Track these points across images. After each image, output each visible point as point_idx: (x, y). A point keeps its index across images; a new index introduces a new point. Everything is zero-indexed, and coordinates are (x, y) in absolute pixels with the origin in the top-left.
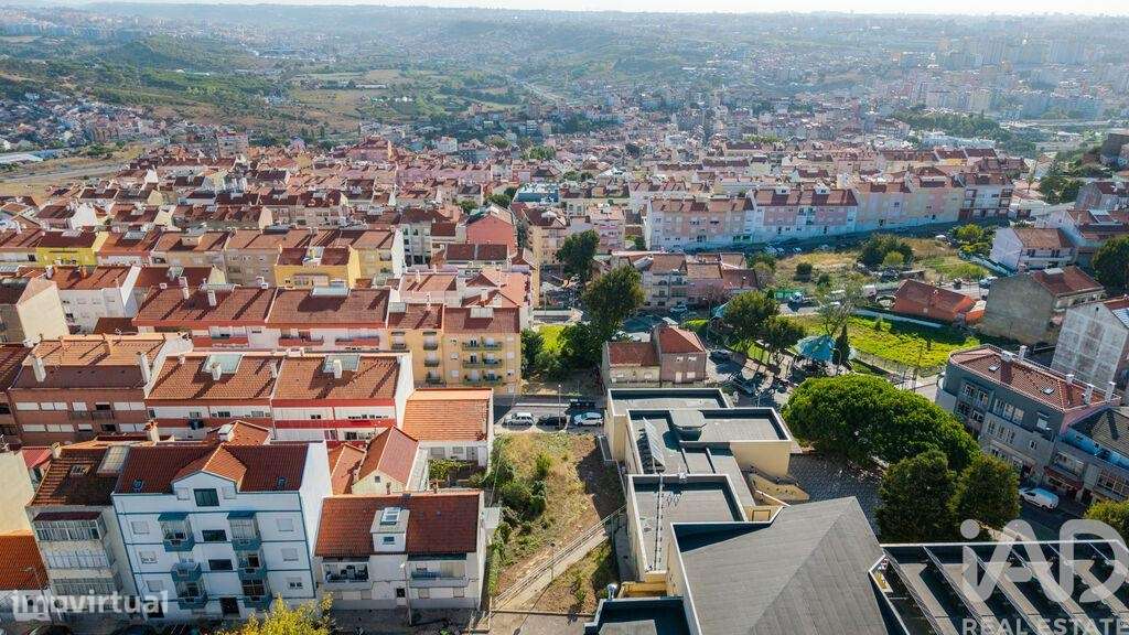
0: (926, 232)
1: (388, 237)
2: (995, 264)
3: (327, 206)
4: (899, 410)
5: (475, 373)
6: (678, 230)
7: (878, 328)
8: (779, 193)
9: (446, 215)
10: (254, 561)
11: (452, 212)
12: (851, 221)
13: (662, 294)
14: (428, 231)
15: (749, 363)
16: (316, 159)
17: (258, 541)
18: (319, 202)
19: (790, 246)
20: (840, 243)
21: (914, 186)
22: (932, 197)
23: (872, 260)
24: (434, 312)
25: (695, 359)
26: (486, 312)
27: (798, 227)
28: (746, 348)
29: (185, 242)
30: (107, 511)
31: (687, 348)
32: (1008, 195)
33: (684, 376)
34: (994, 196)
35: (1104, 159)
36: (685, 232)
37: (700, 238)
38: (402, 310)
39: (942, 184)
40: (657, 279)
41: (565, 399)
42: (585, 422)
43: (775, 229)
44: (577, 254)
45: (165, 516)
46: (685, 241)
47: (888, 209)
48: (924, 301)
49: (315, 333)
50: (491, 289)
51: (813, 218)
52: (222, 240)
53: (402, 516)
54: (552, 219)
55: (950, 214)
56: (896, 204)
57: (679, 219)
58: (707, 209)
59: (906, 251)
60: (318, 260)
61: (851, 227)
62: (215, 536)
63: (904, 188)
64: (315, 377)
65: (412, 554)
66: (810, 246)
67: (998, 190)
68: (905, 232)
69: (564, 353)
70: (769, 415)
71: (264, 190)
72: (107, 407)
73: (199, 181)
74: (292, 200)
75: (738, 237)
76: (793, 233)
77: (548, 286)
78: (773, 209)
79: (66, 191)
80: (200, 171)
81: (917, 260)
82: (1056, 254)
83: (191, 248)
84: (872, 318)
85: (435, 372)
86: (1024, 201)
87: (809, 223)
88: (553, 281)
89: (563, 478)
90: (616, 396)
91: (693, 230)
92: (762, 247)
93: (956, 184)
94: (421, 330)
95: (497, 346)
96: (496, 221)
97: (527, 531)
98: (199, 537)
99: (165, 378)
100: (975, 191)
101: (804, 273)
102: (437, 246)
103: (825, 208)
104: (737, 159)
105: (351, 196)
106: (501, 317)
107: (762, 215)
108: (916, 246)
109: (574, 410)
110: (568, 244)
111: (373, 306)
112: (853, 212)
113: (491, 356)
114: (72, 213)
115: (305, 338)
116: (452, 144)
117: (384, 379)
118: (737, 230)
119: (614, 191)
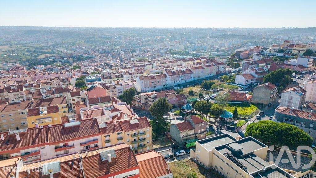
1: (64, 99)
2: (238, 84)
3: (18, 91)
5: (136, 145)
6: (148, 85)
8: (173, 72)
18: (14, 90)
19: (180, 86)
21: (205, 67)
22: (210, 69)
24: (117, 125)
25: (204, 124)
26: (136, 121)
31: (201, 121)
32: (225, 67)
33: (201, 131)
34: (223, 68)
35: (236, 57)
36: (150, 85)
37: (154, 87)
38: (105, 126)
39: (211, 66)
42: (180, 154)
43: (173, 82)
46: (150, 88)
47: (200, 73)
48: (235, 97)
49: (70, 143)
50: (120, 112)
51: (183, 78)
55: (214, 73)
56: (202, 72)
57: (148, 82)
58: (155, 79)
60: (46, 112)
61: (192, 79)
63: (203, 68)
64: (100, 164)
70: (250, 139)
75: (164, 85)
76: (179, 82)
78: (172, 77)
91: (153, 85)
93: (214, 65)
94: (116, 133)
95: (144, 133)
96: (100, 88)
100: (219, 67)
101: (191, 92)
102: (73, 100)
103: (185, 75)
104: (142, 64)
106: (142, 122)
107: (170, 78)
109: (174, 151)
111: (92, 127)
112: (192, 75)
113: (141, 137)
115: (66, 146)
116: (43, 67)
117: (129, 158)
118: (164, 83)
119: (119, 76)
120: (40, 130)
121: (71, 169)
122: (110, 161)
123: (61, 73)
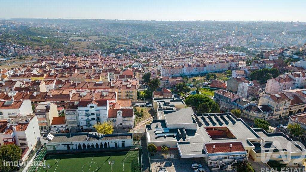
0: (220, 72)
1: (106, 74)
4: (203, 98)
5: (128, 98)
6: (168, 73)
7: (207, 90)
8: (190, 64)
9: (117, 70)
10: (99, 118)
11: (118, 69)
12: (205, 70)
13: (164, 85)
14: (113, 74)
15: (181, 97)
16: (82, 59)
17: (99, 115)
18: (87, 68)
19: (192, 76)
20: (202, 75)
21: (218, 62)
22: (222, 65)
23: (208, 77)
24: (120, 86)
25: (170, 94)
26: (130, 86)
27: (194, 72)
28: (180, 94)
29: (63, 76)
30: (77, 110)
31: (168, 92)
32: (238, 64)
33: (168, 97)
36: (170, 73)
37: (173, 74)
38: (114, 86)
39: (224, 62)
40: (163, 82)
41: (145, 102)
42: (149, 106)
43: (189, 72)
44: (146, 77)
45: (86, 111)
46: (170, 75)
47: (213, 67)
48: (216, 84)
49: (97, 90)
50: (130, 83)
52: (71, 75)
53: (121, 112)
54: (141, 71)
55: (226, 68)
56: (215, 66)
57: (168, 70)
58: (174, 68)
59: (215, 76)
60: (94, 78)
61: (205, 71)
62: (93, 114)
63: (216, 63)
64: (101, 96)
65: (123, 117)
66: (196, 75)
67: (236, 63)
68: (216, 72)
69: (145, 95)
70: (182, 101)
71: (73, 66)
72: (63, 102)
73: (56, 64)
74: (81, 68)
75: (181, 74)
76: (193, 73)
77: (140, 85)
78: (188, 68)
79: (26, 66)
80: (56, 62)
81: (218, 77)
82: (243, 75)
83: (64, 77)
84: (206, 88)
85: (120, 97)
86: (242, 66)
87: (196, 71)
88: (141, 84)
89: (146, 113)
90: (155, 99)
91: (171, 73)
92: (186, 76)
93: (227, 62)
94: (118, 89)
95: (132, 92)
96: (129, 70)
97: (140, 118)
98: (90, 114)
99: (73, 96)
100: (231, 63)
101: (194, 80)
102: (116, 77)
103: (199, 68)
104: (182, 58)
105: (94, 67)
106: (133, 87)
107: (186, 69)
108: (217, 75)
109: (147, 104)
110: (144, 75)
111: (108, 85)
112: (205, 68)
113: (131, 94)
114: (32, 71)
115: (95, 91)
116: (114, 55)
117: (113, 96)
118: (181, 72)
119: (154, 65)
120: (86, 83)
121: (90, 95)
122: (105, 95)
123: (121, 60)
